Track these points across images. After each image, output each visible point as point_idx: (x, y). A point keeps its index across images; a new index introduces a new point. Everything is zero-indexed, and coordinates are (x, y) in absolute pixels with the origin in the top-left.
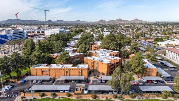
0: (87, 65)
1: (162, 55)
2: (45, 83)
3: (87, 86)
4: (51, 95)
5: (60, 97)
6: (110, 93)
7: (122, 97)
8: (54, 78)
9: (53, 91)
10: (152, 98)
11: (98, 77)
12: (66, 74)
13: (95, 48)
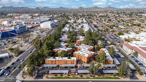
0: (76, 58)
1: (120, 47)
2: (54, 68)
3: (77, 70)
4: (60, 76)
5: (65, 76)
6: (88, 74)
7: (94, 76)
8: (58, 65)
9: (60, 73)
10: (108, 76)
11: (82, 65)
12: (64, 63)
13: (79, 42)
